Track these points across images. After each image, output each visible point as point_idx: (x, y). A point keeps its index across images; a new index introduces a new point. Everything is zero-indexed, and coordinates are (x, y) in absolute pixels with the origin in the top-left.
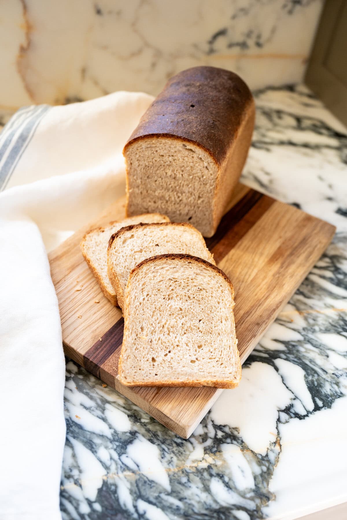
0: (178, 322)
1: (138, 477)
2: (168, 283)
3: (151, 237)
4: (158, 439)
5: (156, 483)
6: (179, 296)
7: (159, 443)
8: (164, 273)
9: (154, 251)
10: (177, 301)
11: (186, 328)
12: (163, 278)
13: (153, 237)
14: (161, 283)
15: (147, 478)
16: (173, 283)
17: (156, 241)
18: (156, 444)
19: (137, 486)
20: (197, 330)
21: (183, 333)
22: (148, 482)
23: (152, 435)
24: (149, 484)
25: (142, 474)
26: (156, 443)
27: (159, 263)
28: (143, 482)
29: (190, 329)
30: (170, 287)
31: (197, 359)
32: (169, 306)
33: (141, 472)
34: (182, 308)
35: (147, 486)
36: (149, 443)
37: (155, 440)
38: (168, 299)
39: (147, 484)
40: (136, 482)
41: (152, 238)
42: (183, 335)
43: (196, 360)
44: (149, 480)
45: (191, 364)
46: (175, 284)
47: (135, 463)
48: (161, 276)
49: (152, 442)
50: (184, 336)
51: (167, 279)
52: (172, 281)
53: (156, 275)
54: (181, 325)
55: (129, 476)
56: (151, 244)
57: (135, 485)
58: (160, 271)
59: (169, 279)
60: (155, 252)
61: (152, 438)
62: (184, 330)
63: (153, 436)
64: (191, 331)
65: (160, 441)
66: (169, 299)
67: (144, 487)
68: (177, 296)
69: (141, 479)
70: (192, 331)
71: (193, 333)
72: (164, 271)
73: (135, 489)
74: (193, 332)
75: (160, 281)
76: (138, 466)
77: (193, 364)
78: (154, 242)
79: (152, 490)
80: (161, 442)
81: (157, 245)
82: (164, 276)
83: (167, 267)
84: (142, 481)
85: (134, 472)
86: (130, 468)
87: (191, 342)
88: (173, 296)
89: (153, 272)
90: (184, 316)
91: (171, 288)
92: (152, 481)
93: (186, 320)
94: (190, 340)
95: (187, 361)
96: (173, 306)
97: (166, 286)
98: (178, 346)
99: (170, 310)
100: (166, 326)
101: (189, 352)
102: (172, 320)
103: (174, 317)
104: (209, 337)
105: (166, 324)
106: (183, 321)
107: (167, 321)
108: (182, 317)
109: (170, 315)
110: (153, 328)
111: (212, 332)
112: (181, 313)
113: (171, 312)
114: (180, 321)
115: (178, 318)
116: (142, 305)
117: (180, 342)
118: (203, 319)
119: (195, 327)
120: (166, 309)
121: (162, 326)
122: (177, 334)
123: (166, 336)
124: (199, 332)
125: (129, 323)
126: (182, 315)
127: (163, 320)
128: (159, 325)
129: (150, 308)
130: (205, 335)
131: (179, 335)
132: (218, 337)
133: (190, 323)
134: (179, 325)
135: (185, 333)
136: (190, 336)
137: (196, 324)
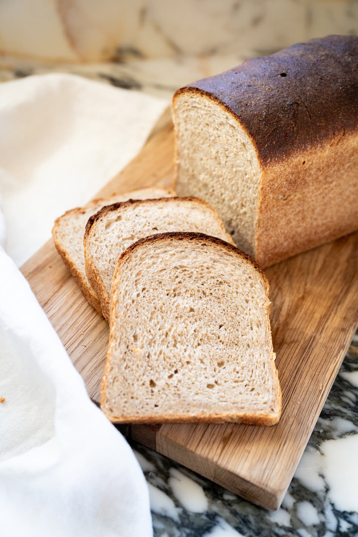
0: (189, 328)
2: (173, 273)
4: (249, 528)
8: (167, 259)
10: (186, 298)
11: (200, 336)
14: (164, 272)
16: (180, 273)
20: (216, 340)
21: (196, 344)
29: (206, 338)
37: (245, 530)
38: (173, 295)
48: (163, 263)
50: (197, 348)
52: (179, 271)
53: (155, 262)
54: (192, 332)
59: (175, 267)
61: (241, 526)
62: (197, 339)
65: (253, 530)
72: (167, 257)
75: (162, 270)
80: (254, 532)
83: (172, 250)
87: (208, 358)
89: (152, 257)
90: (198, 320)
91: (178, 280)
93: (200, 326)
94: (207, 355)
98: (188, 363)
99: (176, 310)
100: (171, 334)
101: (204, 371)
102: (180, 325)
103: (182, 321)
104: (234, 350)
105: (170, 330)
106: (195, 326)
107: (172, 326)
108: (194, 320)
109: (177, 318)
110: (151, 337)
111: (238, 342)
112: (193, 316)
113: (178, 314)
114: (192, 326)
115: (188, 322)
116: (135, 303)
117: (192, 358)
118: (224, 323)
119: (213, 335)
120: (170, 310)
121: (165, 333)
122: (188, 346)
123: (172, 348)
124: (219, 343)
125: (115, 330)
126: (194, 318)
127: (166, 325)
128: (161, 331)
129: (146, 308)
130: (228, 347)
131: (190, 346)
132: (247, 350)
133: (205, 329)
134: (190, 332)
135: (199, 345)
136: (206, 348)
137: (214, 332)
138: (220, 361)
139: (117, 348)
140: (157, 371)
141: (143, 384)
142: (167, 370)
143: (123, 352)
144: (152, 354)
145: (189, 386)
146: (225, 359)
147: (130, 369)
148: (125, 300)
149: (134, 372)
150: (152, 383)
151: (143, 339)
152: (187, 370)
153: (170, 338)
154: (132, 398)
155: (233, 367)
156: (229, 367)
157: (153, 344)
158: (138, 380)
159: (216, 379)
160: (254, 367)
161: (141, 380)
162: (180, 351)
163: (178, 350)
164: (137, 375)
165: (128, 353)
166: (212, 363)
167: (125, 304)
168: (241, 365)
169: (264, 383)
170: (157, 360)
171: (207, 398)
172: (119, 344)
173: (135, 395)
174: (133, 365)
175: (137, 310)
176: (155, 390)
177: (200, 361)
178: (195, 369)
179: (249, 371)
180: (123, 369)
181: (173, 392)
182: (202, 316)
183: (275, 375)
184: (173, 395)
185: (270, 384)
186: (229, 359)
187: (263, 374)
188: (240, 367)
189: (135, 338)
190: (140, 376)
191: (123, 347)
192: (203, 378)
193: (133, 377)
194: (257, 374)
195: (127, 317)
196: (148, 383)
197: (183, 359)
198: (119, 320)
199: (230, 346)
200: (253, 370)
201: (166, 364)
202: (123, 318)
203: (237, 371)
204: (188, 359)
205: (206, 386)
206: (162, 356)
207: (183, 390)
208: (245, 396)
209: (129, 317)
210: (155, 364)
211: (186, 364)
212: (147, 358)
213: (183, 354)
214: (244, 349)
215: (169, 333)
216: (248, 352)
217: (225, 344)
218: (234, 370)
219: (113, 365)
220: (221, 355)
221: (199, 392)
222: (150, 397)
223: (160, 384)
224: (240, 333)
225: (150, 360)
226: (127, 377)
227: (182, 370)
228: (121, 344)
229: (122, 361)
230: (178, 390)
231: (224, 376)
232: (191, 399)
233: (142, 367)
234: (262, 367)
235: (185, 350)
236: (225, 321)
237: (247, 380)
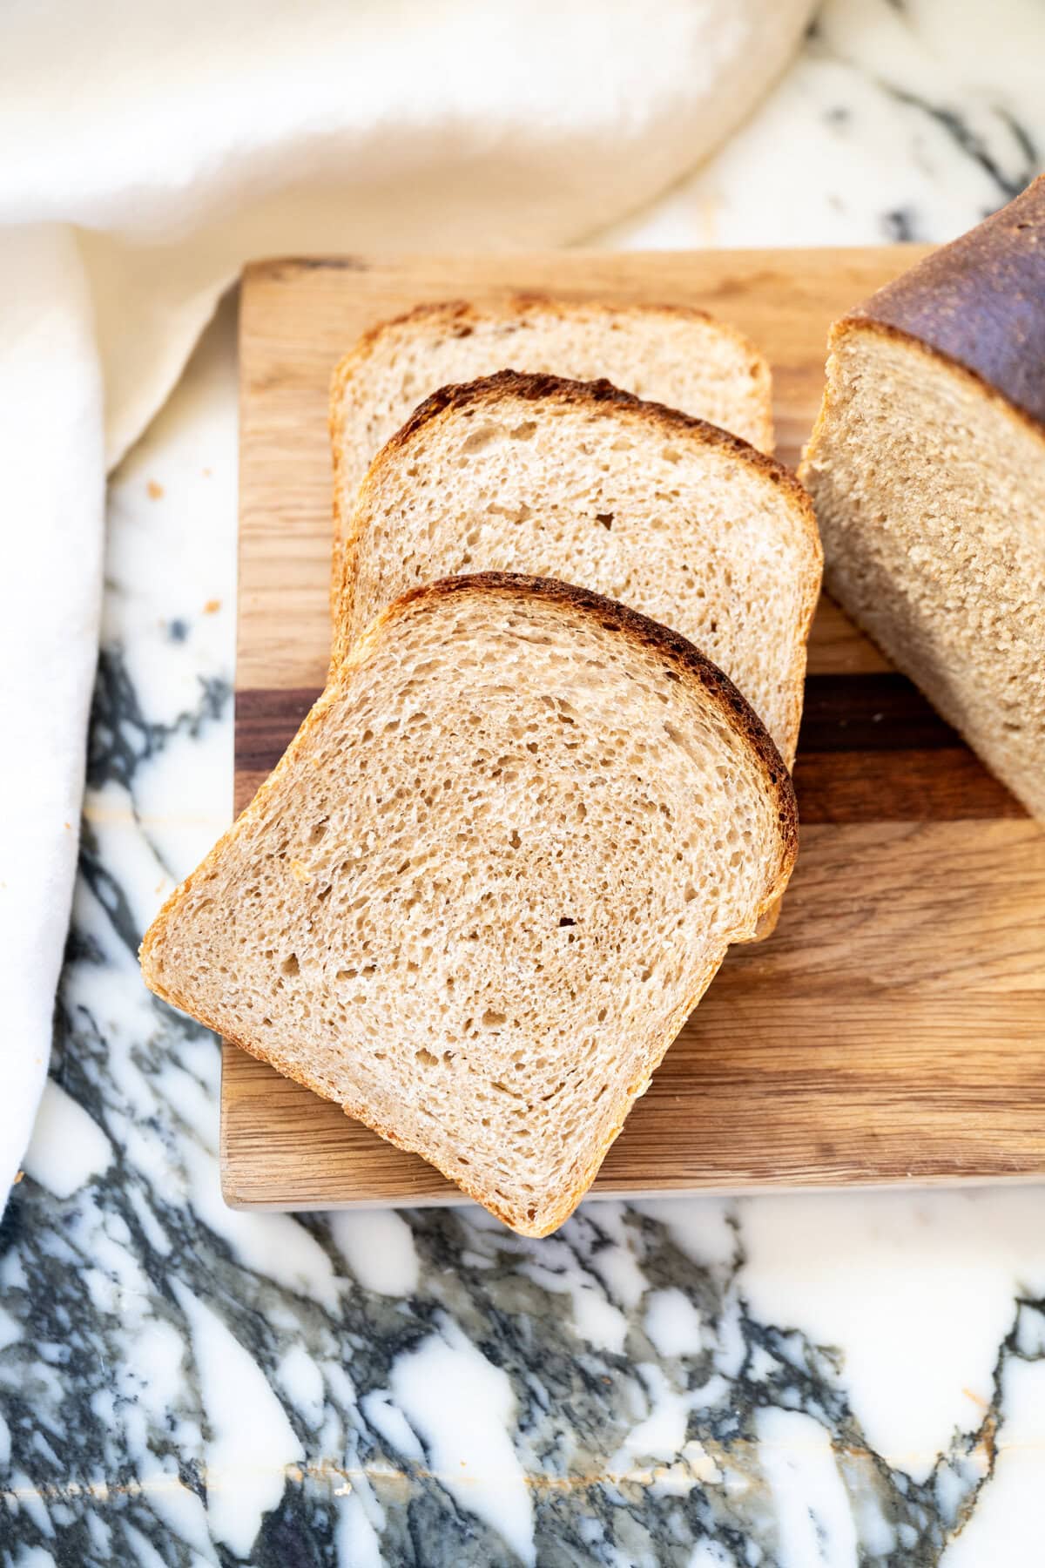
0: (473, 881)
1: (419, 1491)
2: (527, 712)
3: (606, 469)
4: (517, 1350)
5: (485, 1528)
6: (544, 786)
7: (516, 1365)
8: (537, 664)
9: (575, 538)
10: (522, 798)
11: (489, 918)
12: (524, 680)
13: (613, 476)
14: (502, 697)
15: (453, 1500)
16: (549, 720)
17: (611, 500)
18: (508, 1366)
19: (412, 1526)
20: (527, 950)
21: (466, 932)
22: (454, 1516)
23: (498, 1327)
24: (455, 1525)
25: (438, 1483)
26: (506, 1361)
27: (544, 613)
28: (436, 1512)
29: (504, 931)
30: (529, 734)
31: (448, 1057)
32: (479, 802)
33: (434, 1473)
34: (524, 841)
35: (451, 1531)
36: (480, 1359)
37: (505, 1352)
38: (489, 773)
39: (451, 1522)
40: (410, 1507)
41: (604, 475)
42: (462, 938)
43: (441, 1059)
44: (458, 1510)
45: (413, 1060)
46: (555, 727)
47: (416, 1433)
48: (516, 672)
49: (494, 1358)
50: (461, 944)
51: (536, 693)
52: (549, 713)
53: (497, 656)
54: (474, 896)
55: (385, 1479)
56: (582, 505)
57: (405, 1521)
58: (525, 647)
59: (546, 699)
60: (578, 545)
61: (495, 1342)
62: (476, 921)
63: (501, 1333)
64: (502, 941)
65: (525, 1356)
66: (496, 774)
67: (435, 1536)
68: (538, 780)
69: (430, 1502)
70: (507, 944)
71: (503, 955)
72: (537, 657)
73: (402, 1535)
74: (509, 950)
75: (504, 688)
76: (425, 1447)
77: (419, 1068)
78: (602, 499)
79: (465, 1550)
80: (527, 1363)
81: (606, 520)
82: (531, 679)
83: (569, 646)
84: (431, 1508)
85: (404, 1469)
86: (392, 1449)
87: (471, 984)
88: (521, 772)
89: (498, 639)
90: (514, 873)
91: (529, 737)
92: (471, 1517)
93: (509, 892)
94: (473, 975)
95: (406, 1044)
96: (494, 810)
97: (512, 719)
98: (413, 966)
99: (470, 817)
100: (417, 872)
101: (436, 1011)
102: (455, 862)
103: (469, 854)
104: (553, 1004)
105: (422, 860)
106: (495, 886)
107: (433, 854)
108: (501, 868)
109: (461, 836)
110: (358, 853)
111: (581, 989)
112: (509, 856)
113: (470, 831)
114: (485, 879)
115: (481, 865)
116: (369, 744)
117: (431, 961)
118: (581, 921)
119: (526, 935)
120: (456, 808)
121: (403, 860)
122: (442, 924)
123: (395, 907)
124: (529, 962)
125: (276, 786)
126: (509, 862)
127: (418, 843)
128: (395, 851)
129: (392, 772)
130: (545, 988)
131: (445, 929)
132: (590, 1022)
133: (515, 909)
134: (468, 896)
135: (474, 936)
136: (484, 956)
137: (536, 929)
138: (497, 1009)
139: (256, 833)
140: (321, 942)
141: (270, 954)
142: (348, 954)
143: (265, 852)
144: (336, 895)
145: (374, 1025)
146: (512, 1013)
147: (256, 901)
148: (346, 724)
149: (265, 913)
150: (292, 964)
151: (337, 847)
152: (395, 984)
153: (406, 882)
154: (224, 970)
155: (516, 1046)
156: (509, 1039)
157: (354, 871)
158: (262, 937)
159: (453, 1048)
160: (571, 1081)
161: (270, 942)
162: (411, 928)
163: (409, 923)
164: (268, 925)
165: (276, 859)
166: (472, 1003)
167: (340, 734)
168: (543, 1055)
169: (565, 1137)
170: (339, 917)
171: (397, 1083)
172: (267, 826)
173: (234, 967)
174: (271, 895)
175: (363, 765)
176: (290, 984)
177: (444, 981)
178: (418, 994)
179: (549, 1081)
180: (241, 892)
181: (327, 1017)
182: (530, 871)
183: (607, 1136)
184: (323, 1021)
185: (575, 1148)
186: (522, 1021)
187: (580, 1113)
188: (537, 1057)
189: (319, 831)
190: (271, 931)
191: (272, 839)
192: (421, 1027)
193: (254, 924)
194: (565, 1103)
195: (325, 771)
196: (282, 957)
197: (404, 948)
198: (300, 767)
199: (552, 985)
200: (562, 1085)
201: (355, 938)
202: (313, 767)
203: (522, 1061)
204: (417, 956)
205: (415, 1050)
206: (357, 913)
207: (355, 1028)
208: (493, 1136)
209: (332, 771)
210: (327, 922)
211: (406, 965)
212: (315, 898)
213: (415, 938)
214: (584, 1018)
215: (412, 867)
216: (588, 1030)
217: (542, 974)
218: (517, 1054)
219: (220, 870)
220: (510, 998)
221: (389, 1054)
222: (268, 992)
223: (310, 976)
224: (604, 969)
225: (322, 907)
226: (241, 917)
227: (384, 976)
228: (271, 829)
229: (250, 873)
230: (343, 1018)
231: (476, 1055)
232: (359, 1059)
233: (291, 912)
234: (593, 1093)
235: (426, 932)
236: (587, 915)
237: (528, 1101)
